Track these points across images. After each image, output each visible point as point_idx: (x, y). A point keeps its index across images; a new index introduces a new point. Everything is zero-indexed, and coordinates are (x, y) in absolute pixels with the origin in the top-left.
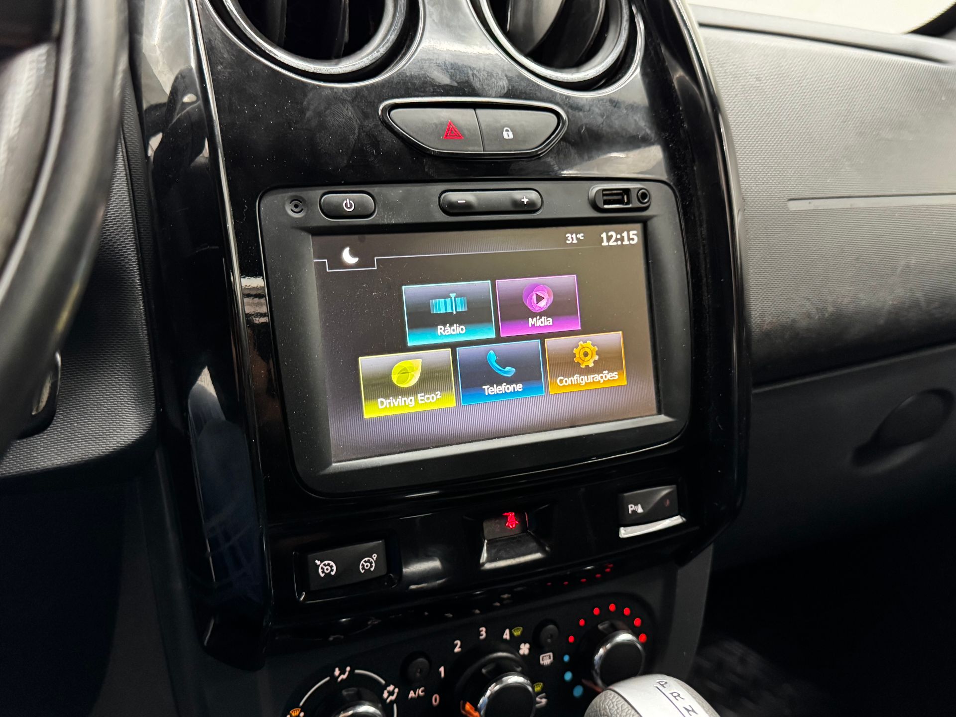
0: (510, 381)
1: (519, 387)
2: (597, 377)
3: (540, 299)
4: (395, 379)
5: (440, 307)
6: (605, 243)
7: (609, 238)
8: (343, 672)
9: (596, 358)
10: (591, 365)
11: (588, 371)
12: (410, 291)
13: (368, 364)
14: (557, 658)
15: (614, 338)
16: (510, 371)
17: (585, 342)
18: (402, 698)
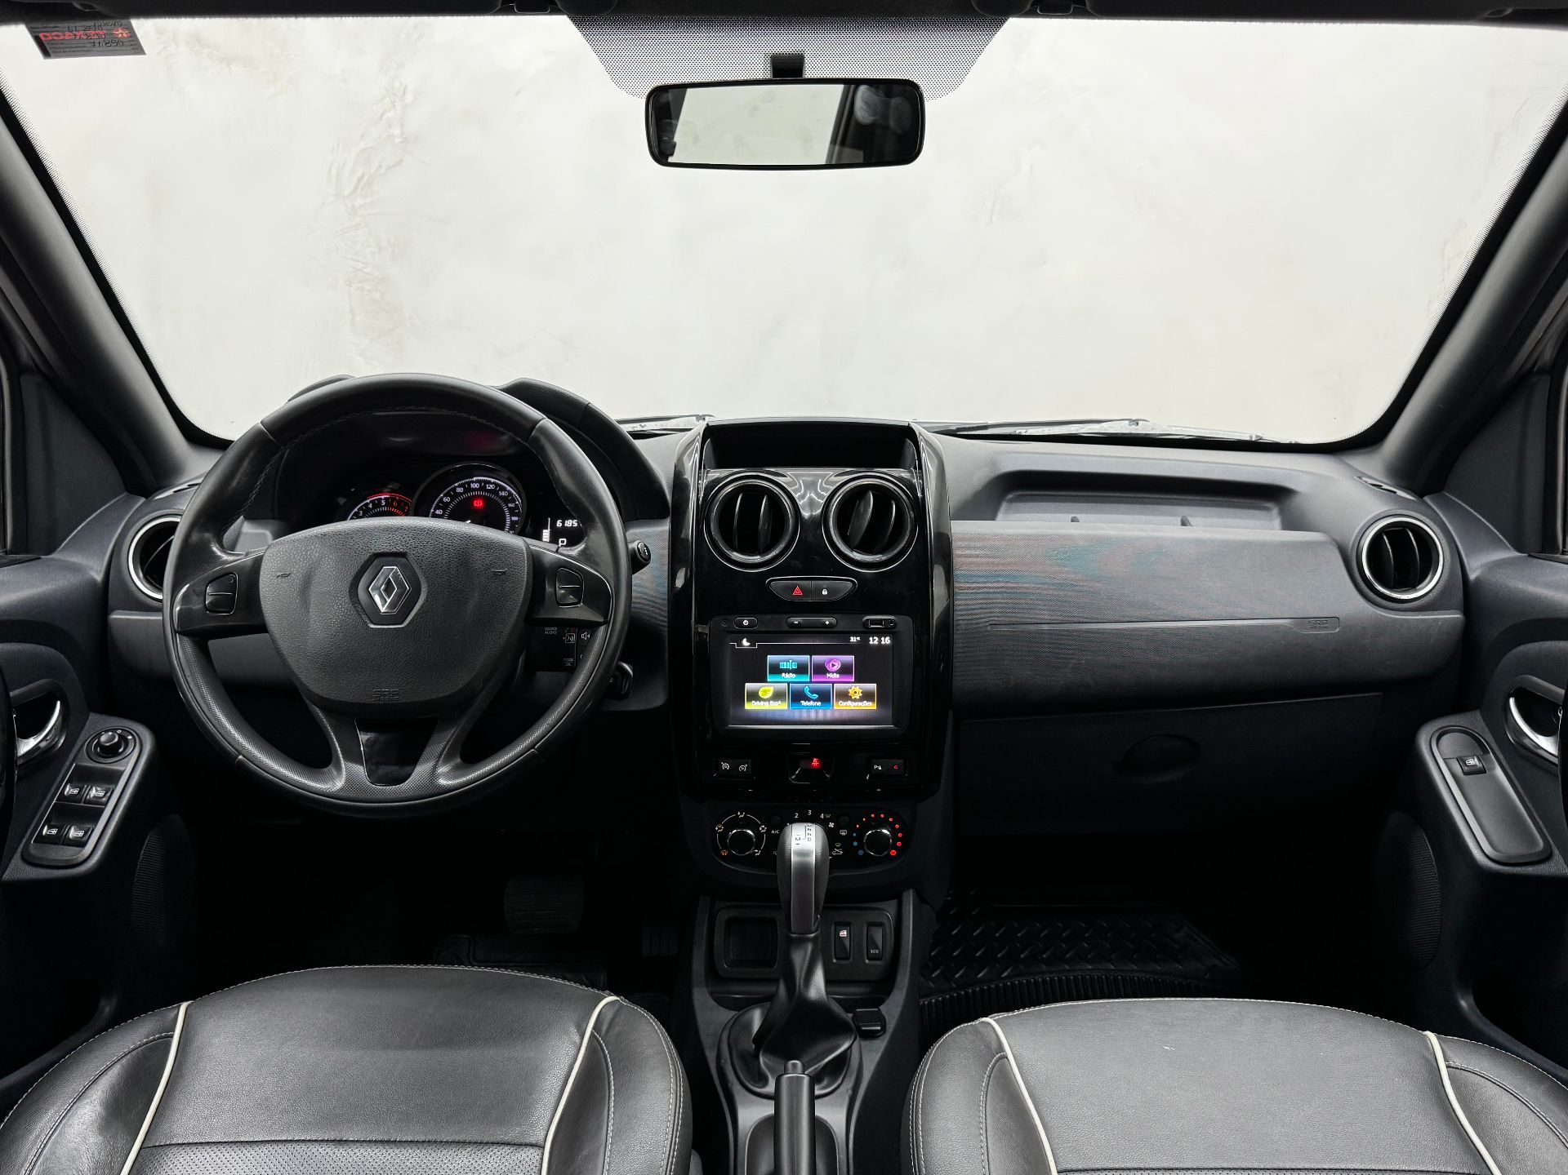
0: (814, 701)
1: (819, 704)
2: (860, 704)
3: (833, 665)
4: (760, 694)
5: (783, 666)
6: (871, 642)
7: (874, 640)
8: (741, 814)
9: (861, 695)
10: (858, 698)
11: (855, 700)
12: (771, 658)
13: (749, 686)
14: (849, 834)
15: (873, 686)
16: (815, 696)
17: (856, 686)
18: (768, 832)
